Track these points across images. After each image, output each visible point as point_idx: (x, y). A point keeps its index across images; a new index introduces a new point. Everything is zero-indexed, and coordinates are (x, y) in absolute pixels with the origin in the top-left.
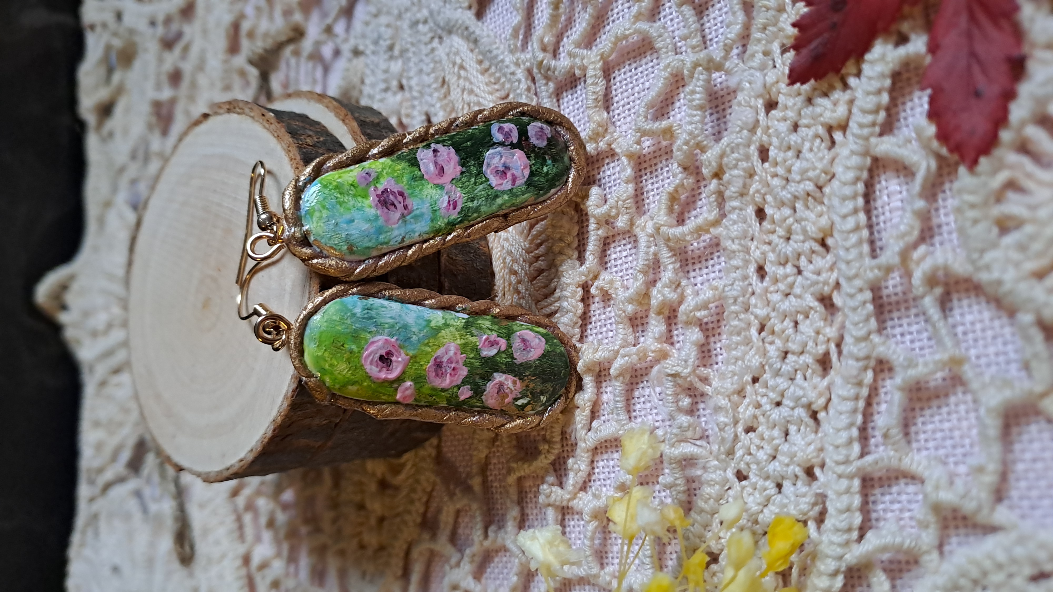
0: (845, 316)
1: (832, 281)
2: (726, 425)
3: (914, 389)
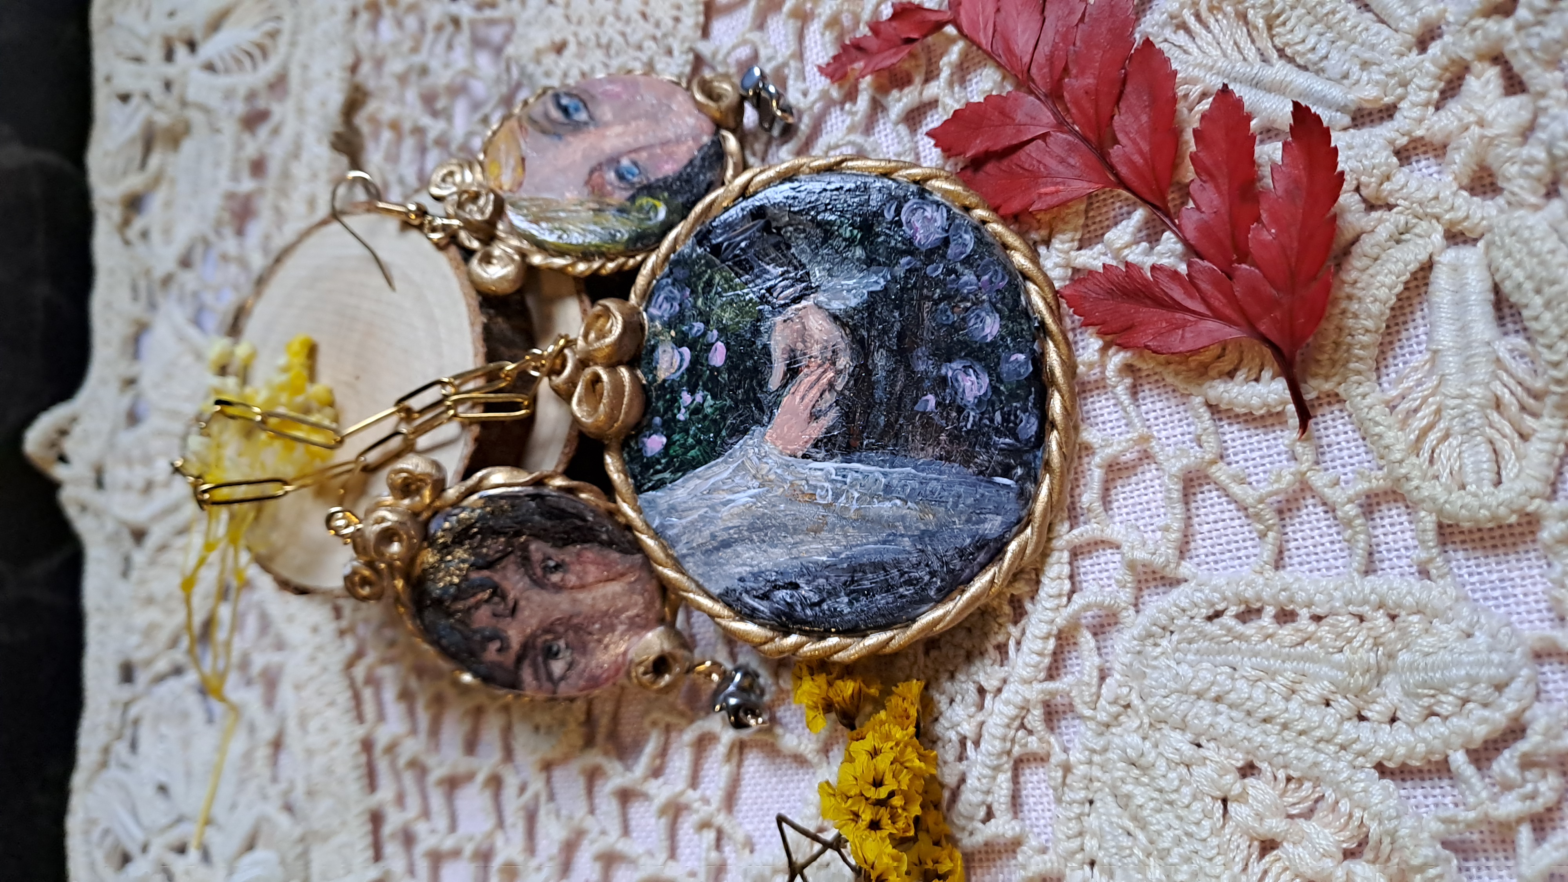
3: (1115, 468)
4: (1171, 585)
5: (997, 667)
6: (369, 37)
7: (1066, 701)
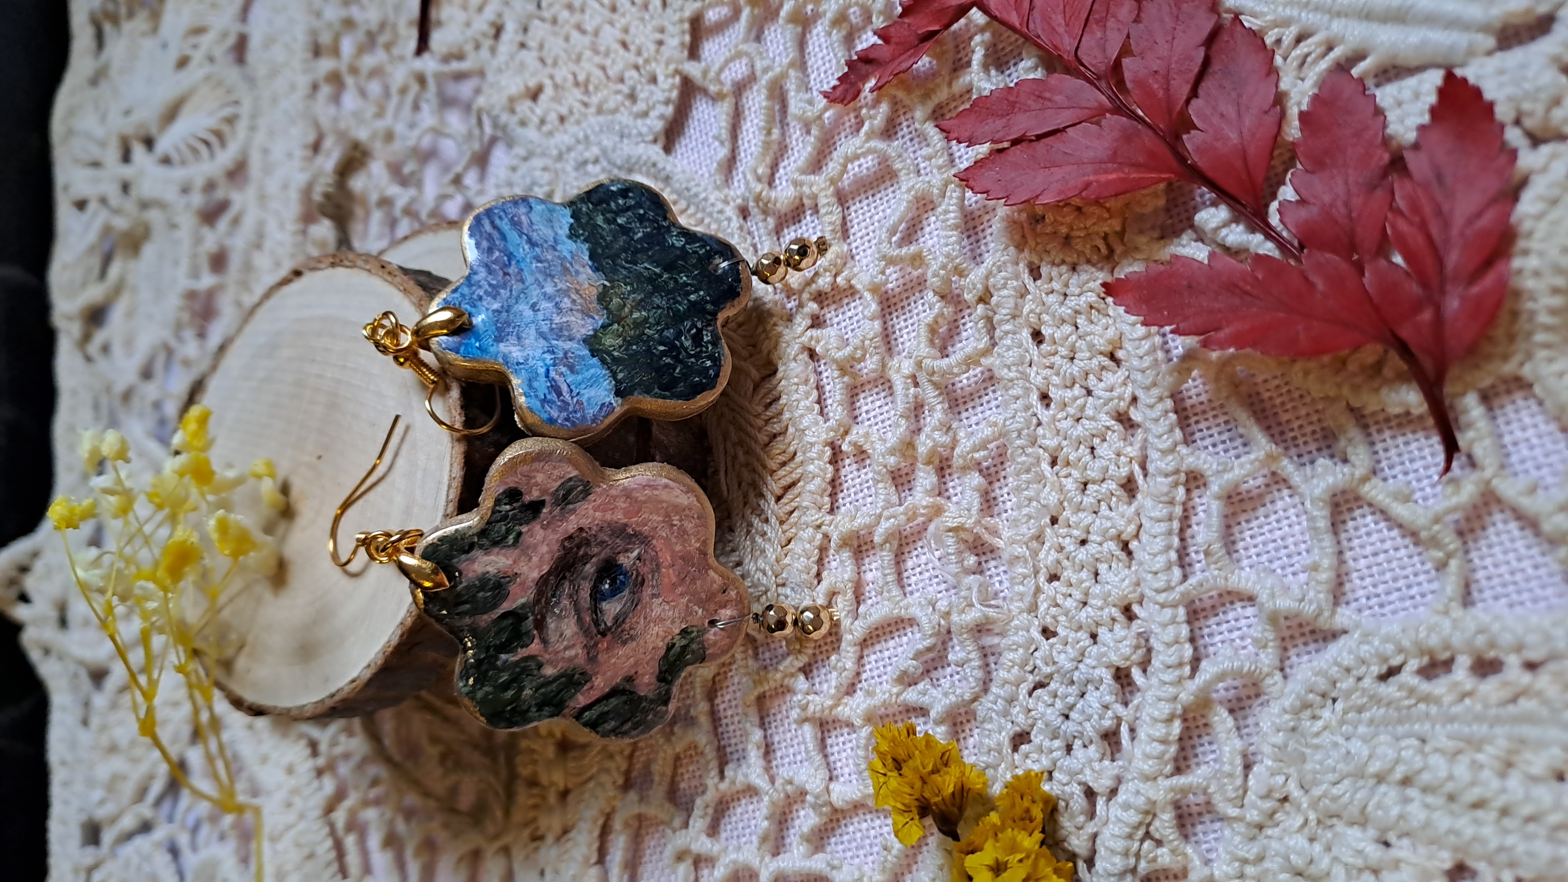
0: (1147, 431)
1: (1128, 396)
2: (1025, 577)
3: (1235, 499)
4: (1325, 640)
5: (1107, 763)
6: (332, 110)
7: (1201, 799)
